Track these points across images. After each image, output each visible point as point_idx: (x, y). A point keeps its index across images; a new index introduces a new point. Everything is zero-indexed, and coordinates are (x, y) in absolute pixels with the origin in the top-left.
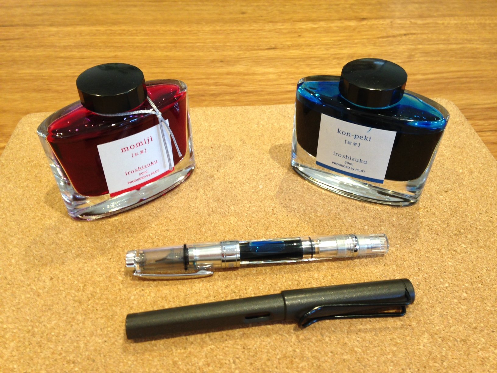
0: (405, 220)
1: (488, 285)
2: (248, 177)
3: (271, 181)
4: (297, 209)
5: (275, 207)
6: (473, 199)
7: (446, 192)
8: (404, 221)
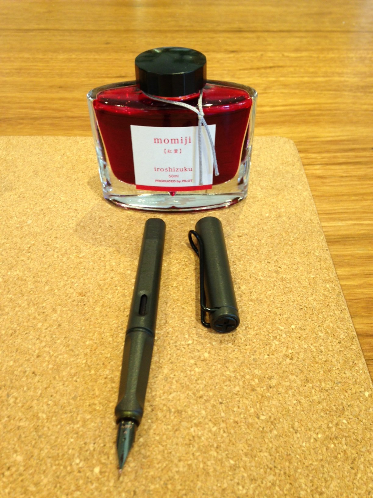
0: (177, 265)
1: (240, 344)
2: (21, 211)
3: (45, 216)
4: (58, 249)
5: (34, 245)
6: (267, 247)
7: (239, 236)
8: (176, 267)
